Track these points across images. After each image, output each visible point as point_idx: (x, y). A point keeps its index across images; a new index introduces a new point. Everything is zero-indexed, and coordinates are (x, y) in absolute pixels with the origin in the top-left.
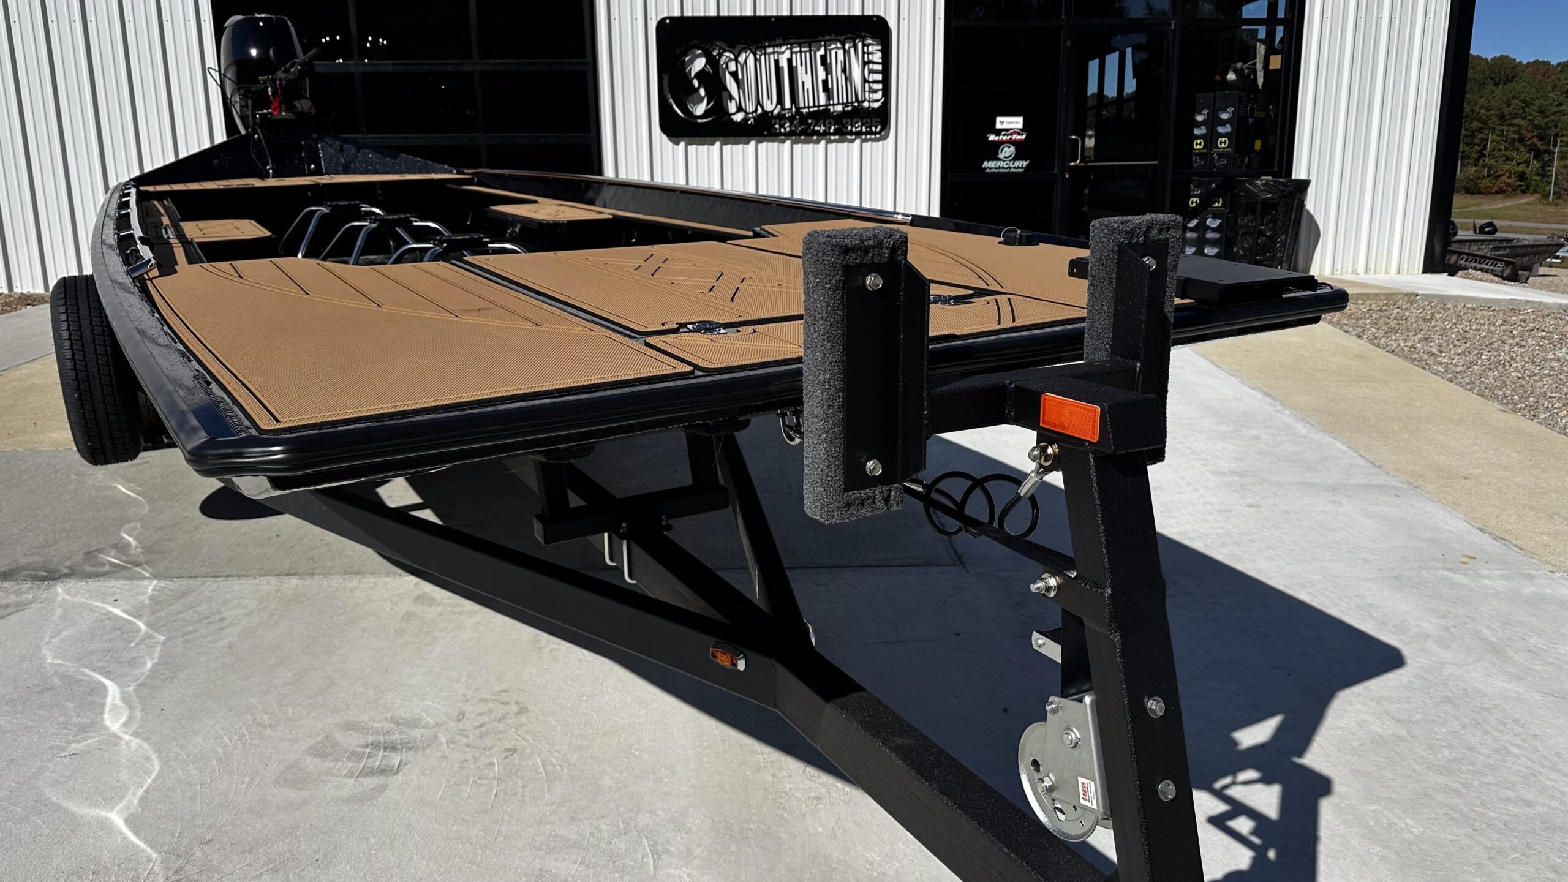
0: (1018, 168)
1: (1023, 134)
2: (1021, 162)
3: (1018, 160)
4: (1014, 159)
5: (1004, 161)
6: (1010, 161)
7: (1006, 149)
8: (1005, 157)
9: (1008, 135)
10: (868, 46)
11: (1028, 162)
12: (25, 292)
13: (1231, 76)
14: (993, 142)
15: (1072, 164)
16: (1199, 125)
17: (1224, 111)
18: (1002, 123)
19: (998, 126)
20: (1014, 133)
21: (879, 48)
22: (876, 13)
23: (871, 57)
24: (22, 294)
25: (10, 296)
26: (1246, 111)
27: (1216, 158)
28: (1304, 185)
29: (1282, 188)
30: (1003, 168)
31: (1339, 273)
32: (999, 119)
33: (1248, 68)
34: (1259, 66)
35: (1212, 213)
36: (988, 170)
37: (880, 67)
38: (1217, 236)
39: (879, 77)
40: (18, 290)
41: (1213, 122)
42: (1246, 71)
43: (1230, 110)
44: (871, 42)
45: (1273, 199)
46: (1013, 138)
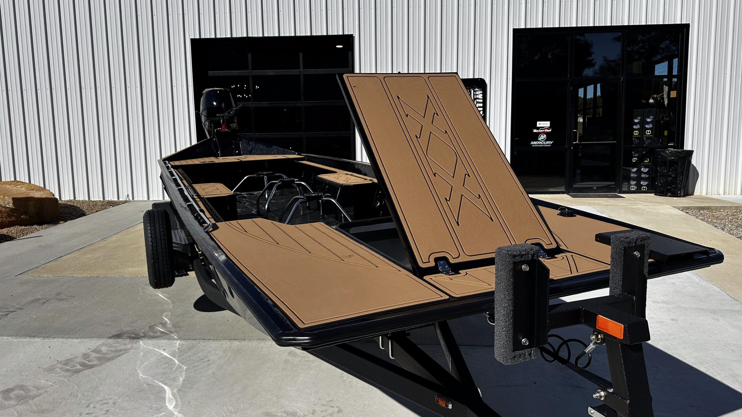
0: (548, 144)
1: (550, 129)
2: (550, 142)
3: (548, 141)
4: (546, 141)
5: (541, 141)
6: (544, 141)
7: (542, 136)
8: (541, 140)
9: (543, 130)
10: (476, 91)
11: (553, 142)
12: (110, 200)
13: (651, 101)
14: (536, 133)
15: (574, 143)
16: (636, 124)
17: (649, 118)
18: (540, 124)
19: (538, 126)
20: (546, 129)
21: (481, 92)
22: (480, 77)
23: (477, 96)
24: (108, 201)
25: (104, 202)
26: (660, 118)
27: (645, 139)
28: (691, 153)
29: (679, 154)
30: (541, 144)
31: (710, 194)
32: (538, 123)
33: (659, 97)
34: (665, 96)
35: (644, 165)
36: (533, 146)
37: (481, 101)
38: (647, 176)
39: (481, 105)
40: (107, 199)
41: (643, 123)
42: (659, 98)
43: (652, 117)
44: (477, 90)
45: (674, 160)
46: (545, 131)
